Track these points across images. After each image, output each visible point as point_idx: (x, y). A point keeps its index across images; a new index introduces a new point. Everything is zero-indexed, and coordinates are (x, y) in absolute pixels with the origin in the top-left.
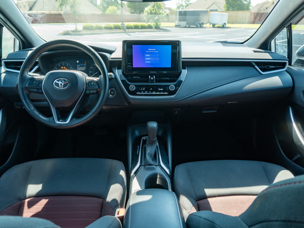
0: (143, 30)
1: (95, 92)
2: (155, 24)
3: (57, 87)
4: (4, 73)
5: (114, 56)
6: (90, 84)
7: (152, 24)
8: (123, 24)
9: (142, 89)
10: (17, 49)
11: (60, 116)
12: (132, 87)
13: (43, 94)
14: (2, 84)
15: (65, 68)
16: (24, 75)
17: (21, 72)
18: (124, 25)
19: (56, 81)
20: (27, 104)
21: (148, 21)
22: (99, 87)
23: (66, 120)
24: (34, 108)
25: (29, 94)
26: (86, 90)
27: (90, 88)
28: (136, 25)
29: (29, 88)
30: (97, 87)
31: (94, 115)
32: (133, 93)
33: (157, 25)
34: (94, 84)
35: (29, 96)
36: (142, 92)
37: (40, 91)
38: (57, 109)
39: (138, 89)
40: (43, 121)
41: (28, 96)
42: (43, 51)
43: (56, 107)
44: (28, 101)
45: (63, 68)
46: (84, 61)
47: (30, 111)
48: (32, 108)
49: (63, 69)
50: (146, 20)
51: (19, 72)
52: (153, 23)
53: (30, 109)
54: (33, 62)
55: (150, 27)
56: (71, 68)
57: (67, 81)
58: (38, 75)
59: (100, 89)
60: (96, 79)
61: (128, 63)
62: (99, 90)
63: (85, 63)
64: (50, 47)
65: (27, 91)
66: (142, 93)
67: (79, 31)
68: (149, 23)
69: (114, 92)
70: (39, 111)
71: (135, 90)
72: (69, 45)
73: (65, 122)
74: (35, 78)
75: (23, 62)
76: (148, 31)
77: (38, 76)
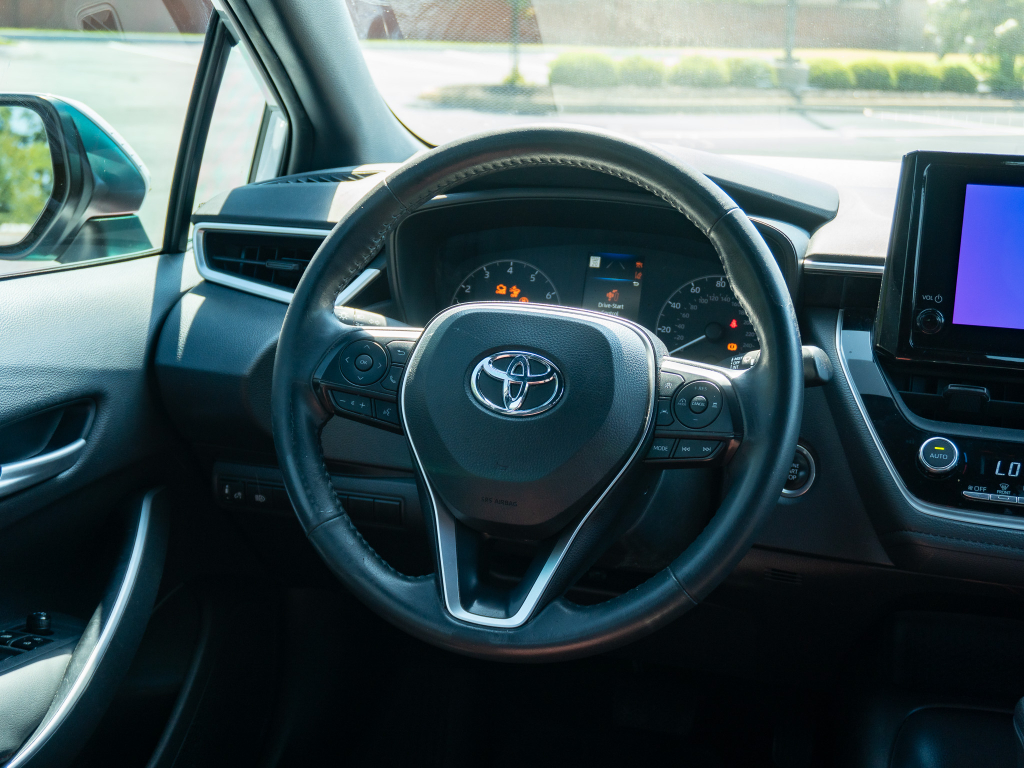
0: (914, 99)
1: (709, 459)
2: (992, 62)
3: (487, 402)
4: (197, 290)
5: (826, 242)
6: (682, 402)
7: (977, 65)
8: (789, 59)
9: (1004, 469)
10: (268, 171)
11: (474, 581)
12: (940, 450)
13: (402, 432)
14: (180, 352)
15: (516, 292)
16: (315, 314)
17: (296, 300)
18: (797, 66)
19: (486, 363)
20: (304, 481)
21: (951, 46)
22: (738, 428)
23: (512, 606)
24: (337, 508)
25: (324, 424)
26: (654, 437)
27: (677, 428)
28: (869, 71)
29: (332, 389)
30: (723, 427)
31: (683, 599)
32: (941, 489)
33: (1007, 67)
34: (707, 403)
35: (319, 434)
36: (1004, 487)
37: (387, 412)
38: (465, 532)
39: (978, 466)
40: (378, 593)
41: (316, 431)
42: (434, 187)
43: (459, 515)
44: (312, 465)
45: (502, 291)
46: (630, 263)
47: (314, 523)
48: (329, 510)
49: (507, 297)
50: (939, 41)
51: (288, 297)
52: (980, 58)
53: (318, 515)
54: (373, 244)
55: (958, 83)
56: (548, 296)
57: (553, 370)
58: (380, 318)
59: (739, 438)
60: (720, 376)
61: (920, 292)
62: (734, 444)
63: (639, 276)
64: (479, 167)
65: (316, 404)
66: (1003, 496)
67: (530, 91)
68: (953, 61)
69: (800, 470)
70: (360, 528)
71: (953, 469)
72: (590, 161)
73: (508, 616)
74: (371, 339)
75: (320, 240)
76: (942, 108)
77: (378, 327)
